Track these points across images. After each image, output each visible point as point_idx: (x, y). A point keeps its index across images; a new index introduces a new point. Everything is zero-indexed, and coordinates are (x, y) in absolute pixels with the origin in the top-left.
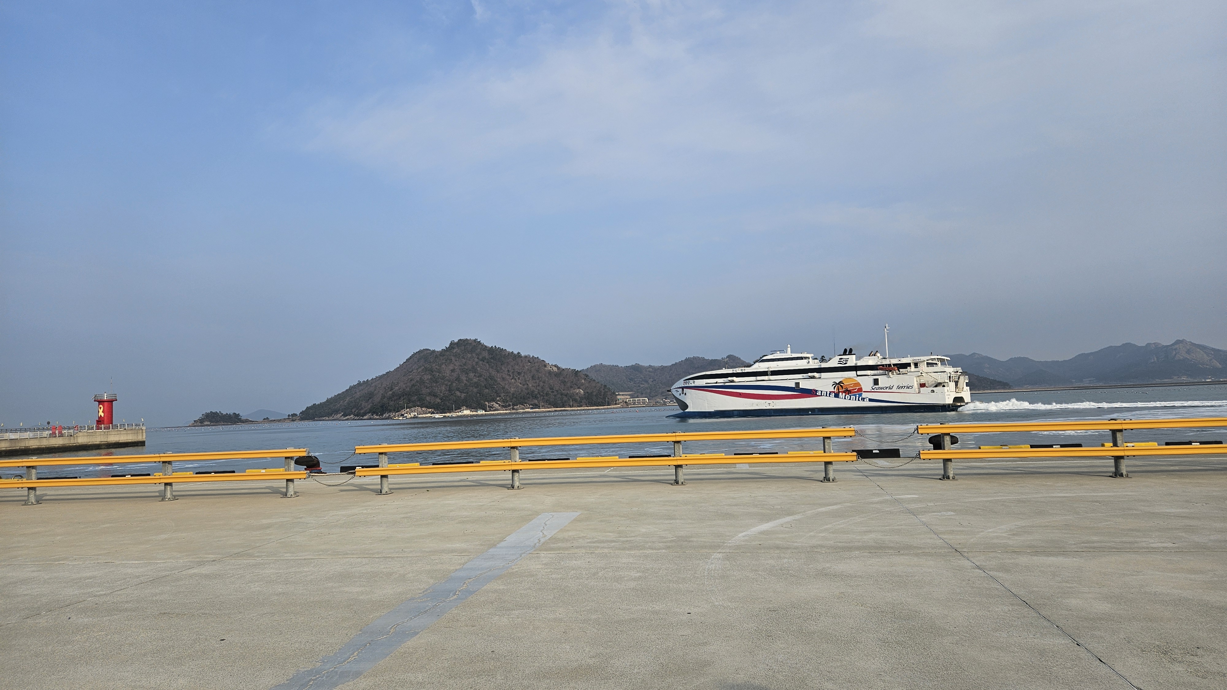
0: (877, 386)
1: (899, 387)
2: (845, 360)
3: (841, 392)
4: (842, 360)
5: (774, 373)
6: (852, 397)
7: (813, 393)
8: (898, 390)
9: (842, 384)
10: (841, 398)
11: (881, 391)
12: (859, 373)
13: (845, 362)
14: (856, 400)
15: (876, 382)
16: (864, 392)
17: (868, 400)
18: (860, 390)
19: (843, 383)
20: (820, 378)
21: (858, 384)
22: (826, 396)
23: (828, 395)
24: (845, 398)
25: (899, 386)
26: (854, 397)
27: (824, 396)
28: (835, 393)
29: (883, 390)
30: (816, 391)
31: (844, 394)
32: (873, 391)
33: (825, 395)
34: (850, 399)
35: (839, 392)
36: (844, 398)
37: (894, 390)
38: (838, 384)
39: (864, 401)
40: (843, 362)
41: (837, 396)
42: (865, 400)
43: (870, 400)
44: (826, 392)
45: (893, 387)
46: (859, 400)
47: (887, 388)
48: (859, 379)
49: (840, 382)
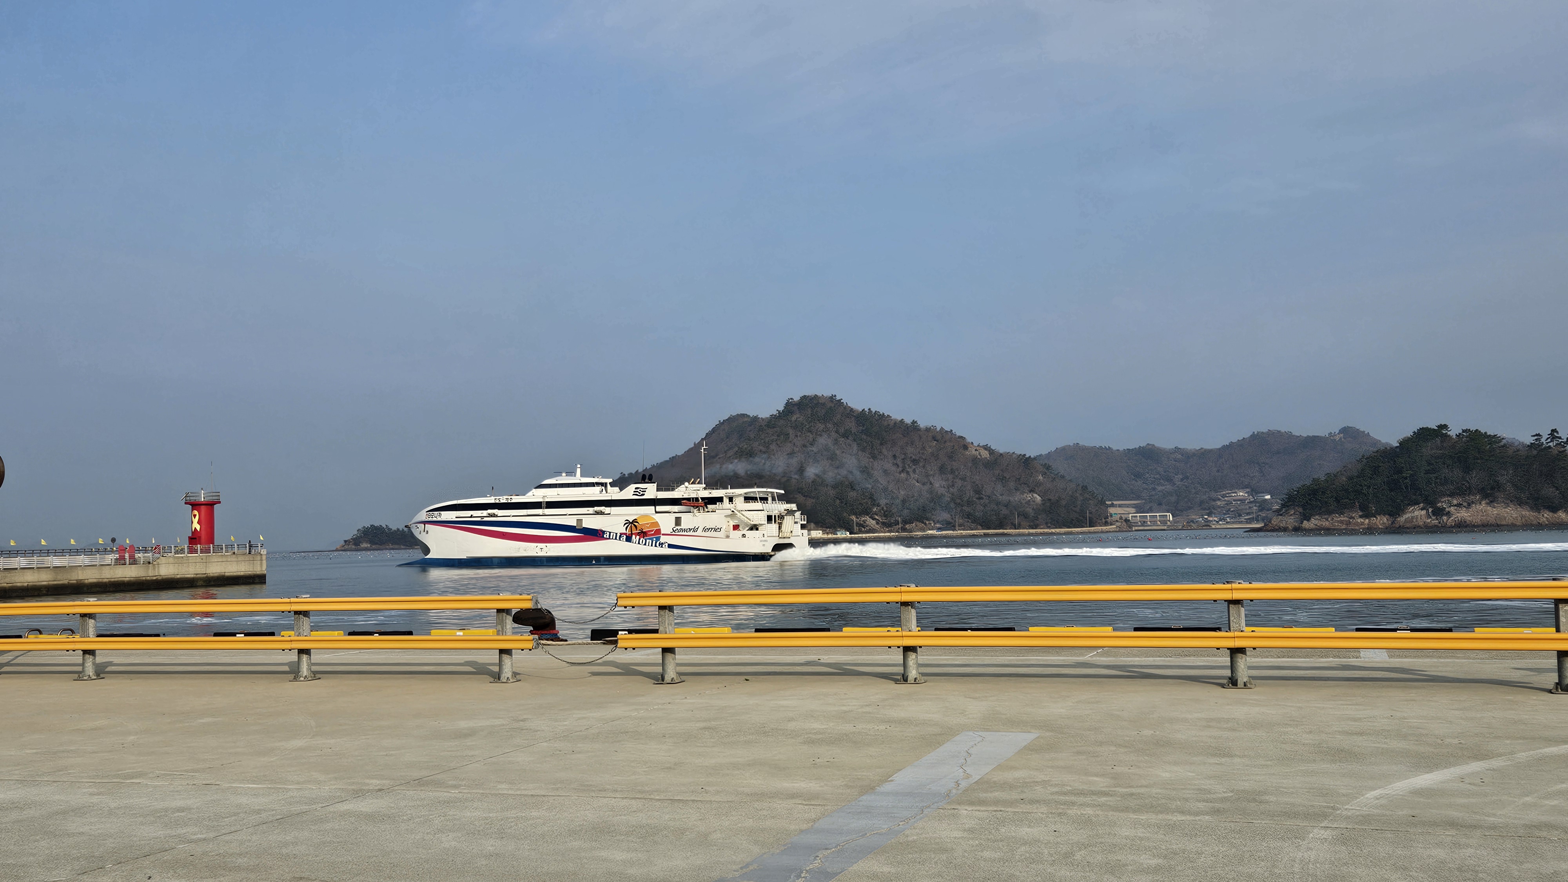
0: (679, 528)
1: (705, 530)
2: (642, 490)
3: (634, 534)
4: (638, 490)
5: (551, 505)
6: (648, 541)
7: (600, 535)
8: (704, 534)
9: (636, 524)
10: (634, 542)
11: (683, 533)
12: (659, 508)
13: (642, 493)
14: (652, 546)
15: (678, 521)
16: (663, 535)
17: (667, 546)
18: (658, 532)
19: (637, 522)
20: (609, 514)
21: (656, 524)
22: (616, 539)
23: (618, 538)
24: (639, 543)
25: (706, 528)
26: (651, 541)
27: (612, 539)
28: (626, 536)
29: (686, 533)
30: (603, 532)
31: (638, 537)
32: (674, 533)
33: (614, 538)
34: (645, 544)
35: (632, 534)
36: (637, 542)
37: (699, 533)
38: (632, 523)
39: (662, 547)
40: (640, 493)
41: (629, 539)
42: (664, 546)
43: (670, 546)
44: (616, 534)
45: (698, 528)
46: (656, 546)
47: (690, 530)
48: (657, 518)
49: (635, 521)
